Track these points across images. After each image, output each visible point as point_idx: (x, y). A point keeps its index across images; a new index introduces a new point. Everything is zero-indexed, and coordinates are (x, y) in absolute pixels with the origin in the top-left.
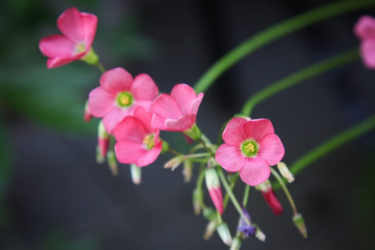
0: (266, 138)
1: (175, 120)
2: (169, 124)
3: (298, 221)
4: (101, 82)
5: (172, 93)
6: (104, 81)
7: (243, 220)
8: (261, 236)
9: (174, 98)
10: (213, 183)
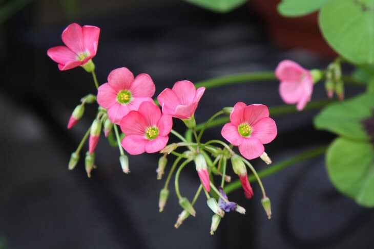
0: (261, 122)
1: (186, 106)
2: (180, 109)
3: (267, 202)
4: (108, 80)
5: (173, 88)
6: (111, 78)
7: (222, 199)
8: (241, 210)
9: (175, 93)
10: (202, 166)
